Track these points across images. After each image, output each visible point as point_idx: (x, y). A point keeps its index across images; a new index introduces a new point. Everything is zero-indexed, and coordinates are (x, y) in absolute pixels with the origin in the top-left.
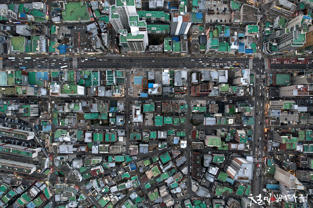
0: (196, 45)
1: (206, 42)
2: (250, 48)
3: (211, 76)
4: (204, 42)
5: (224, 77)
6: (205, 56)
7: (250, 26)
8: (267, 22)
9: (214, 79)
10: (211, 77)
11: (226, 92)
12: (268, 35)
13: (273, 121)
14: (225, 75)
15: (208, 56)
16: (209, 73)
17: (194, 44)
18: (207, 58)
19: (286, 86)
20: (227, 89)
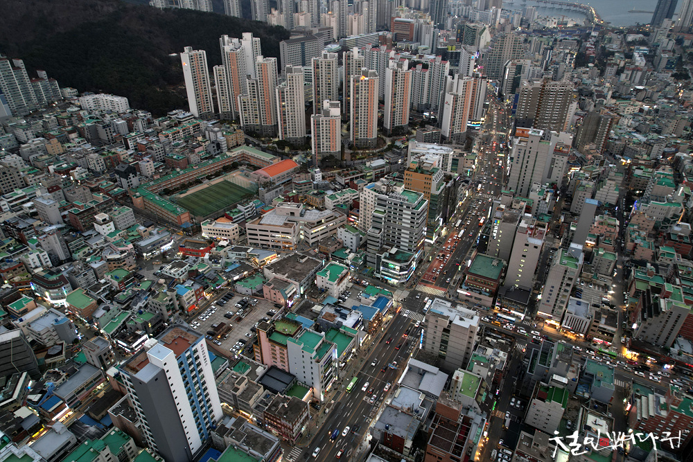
0: (275, 405)
1: (289, 374)
2: (374, 299)
3: (406, 408)
4: (286, 379)
5: (426, 376)
6: (330, 405)
7: (323, 272)
8: (333, 253)
9: (423, 405)
10: (411, 412)
11: (481, 386)
12: (365, 261)
13: (603, 321)
14: (422, 373)
15: (334, 399)
16: (394, 413)
17: (269, 409)
18: (339, 404)
19: (507, 268)
20: (474, 381)
